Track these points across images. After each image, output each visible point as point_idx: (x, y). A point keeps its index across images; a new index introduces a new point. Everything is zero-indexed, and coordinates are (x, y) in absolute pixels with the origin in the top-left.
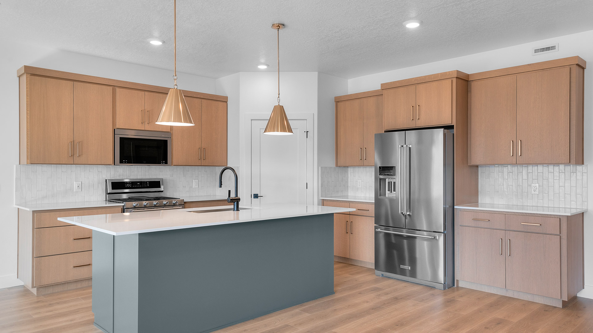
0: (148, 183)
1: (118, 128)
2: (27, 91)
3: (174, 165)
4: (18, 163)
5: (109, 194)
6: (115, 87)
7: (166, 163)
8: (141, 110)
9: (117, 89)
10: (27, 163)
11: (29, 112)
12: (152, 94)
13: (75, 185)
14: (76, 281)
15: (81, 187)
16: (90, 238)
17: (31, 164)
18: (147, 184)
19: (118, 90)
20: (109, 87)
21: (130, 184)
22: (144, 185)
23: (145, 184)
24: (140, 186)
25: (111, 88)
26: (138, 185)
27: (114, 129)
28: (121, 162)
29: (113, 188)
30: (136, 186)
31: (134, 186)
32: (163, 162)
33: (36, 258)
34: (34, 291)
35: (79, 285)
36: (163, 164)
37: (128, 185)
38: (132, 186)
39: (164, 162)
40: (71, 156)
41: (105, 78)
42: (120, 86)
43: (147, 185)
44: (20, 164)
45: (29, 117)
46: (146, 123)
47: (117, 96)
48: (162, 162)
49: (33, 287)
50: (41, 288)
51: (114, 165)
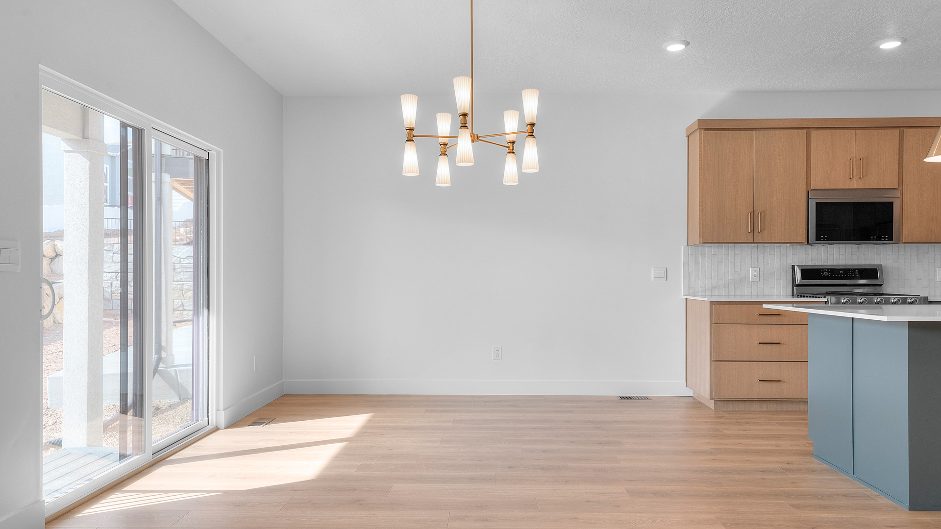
0: (857, 271)
1: (813, 189)
2: (700, 151)
3: (905, 243)
4: (686, 244)
5: (798, 285)
6: (810, 129)
7: (891, 239)
8: (849, 159)
9: (812, 131)
10: (700, 243)
11: (702, 177)
12: (867, 131)
13: (752, 273)
14: (762, 401)
15: (758, 275)
16: (779, 343)
17: (704, 243)
18: (855, 272)
19: (814, 132)
20: (801, 131)
21: (828, 272)
22: (850, 275)
23: (852, 273)
24: (844, 275)
25: (805, 131)
26: (841, 274)
27: (808, 191)
28: (818, 238)
29: (803, 278)
30: (838, 275)
31: (835, 275)
32: (885, 238)
33: (714, 361)
34: (711, 404)
35: (765, 407)
36: (885, 240)
37: (826, 274)
38: (831, 275)
39: (887, 238)
40: (751, 231)
41: (795, 119)
42: (817, 127)
43: (855, 274)
44: (688, 245)
45: (702, 184)
46: (857, 177)
47: (812, 143)
48: (883, 238)
49: (711, 398)
50: (720, 400)
51: (808, 243)
